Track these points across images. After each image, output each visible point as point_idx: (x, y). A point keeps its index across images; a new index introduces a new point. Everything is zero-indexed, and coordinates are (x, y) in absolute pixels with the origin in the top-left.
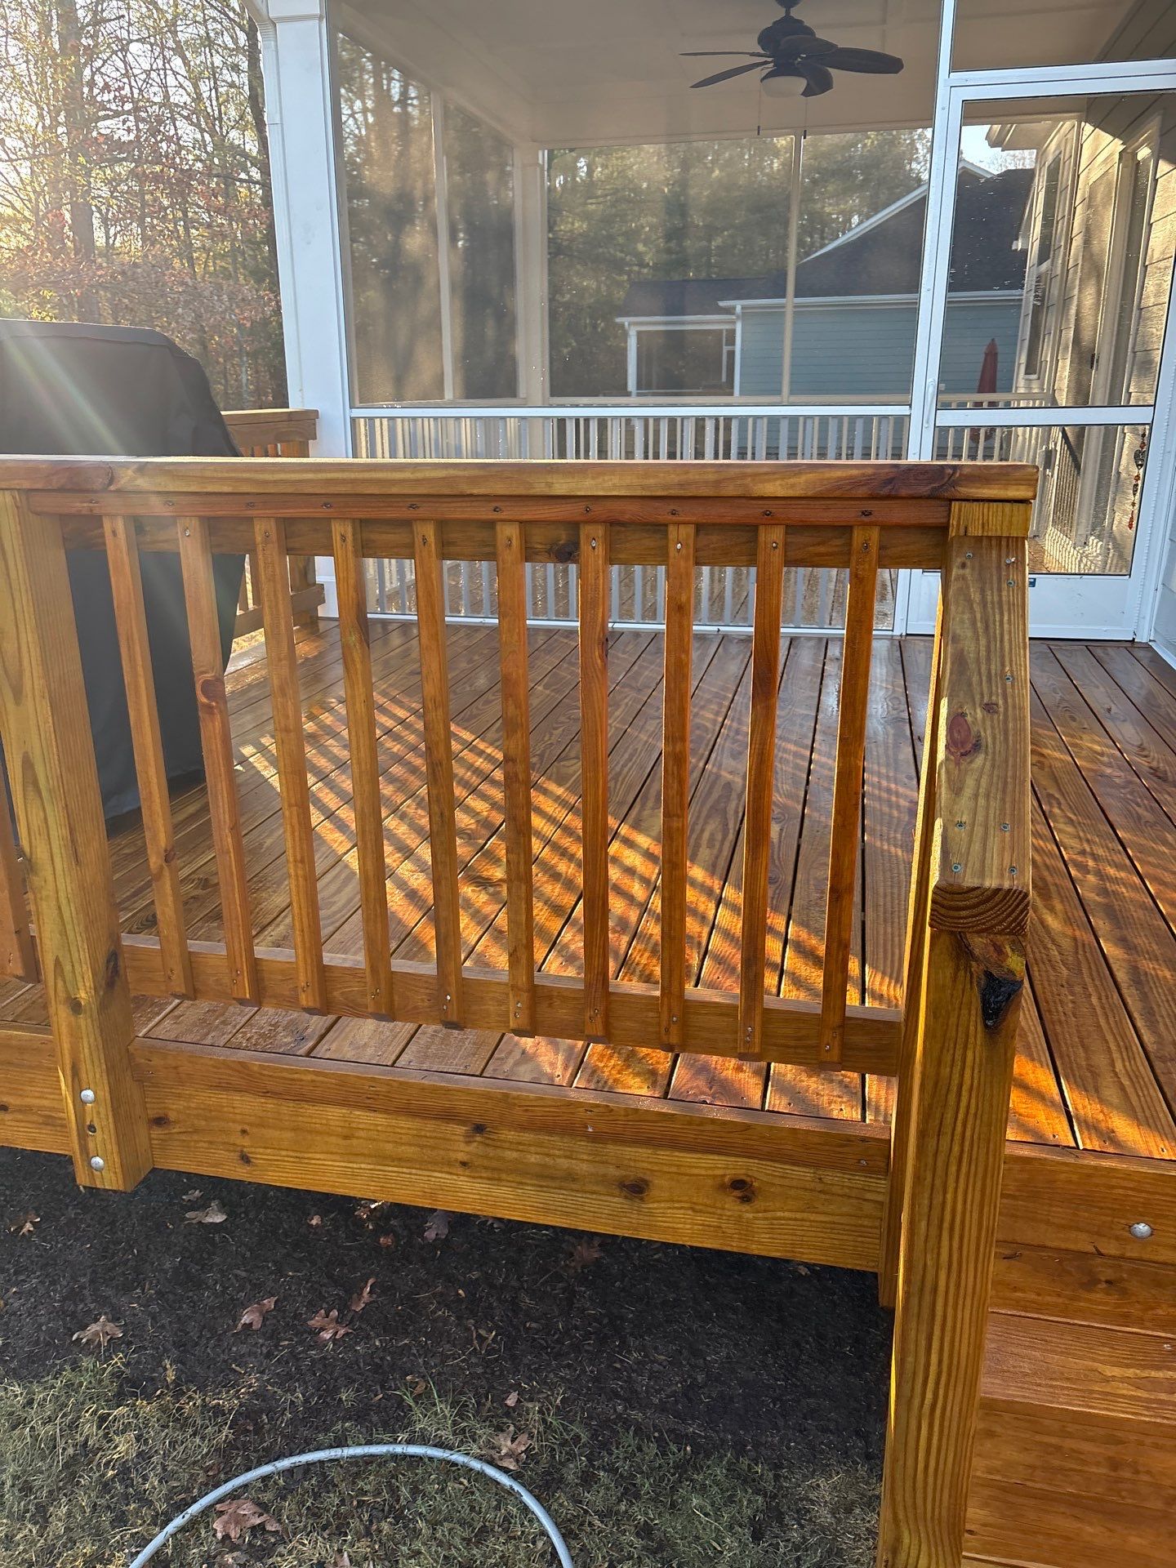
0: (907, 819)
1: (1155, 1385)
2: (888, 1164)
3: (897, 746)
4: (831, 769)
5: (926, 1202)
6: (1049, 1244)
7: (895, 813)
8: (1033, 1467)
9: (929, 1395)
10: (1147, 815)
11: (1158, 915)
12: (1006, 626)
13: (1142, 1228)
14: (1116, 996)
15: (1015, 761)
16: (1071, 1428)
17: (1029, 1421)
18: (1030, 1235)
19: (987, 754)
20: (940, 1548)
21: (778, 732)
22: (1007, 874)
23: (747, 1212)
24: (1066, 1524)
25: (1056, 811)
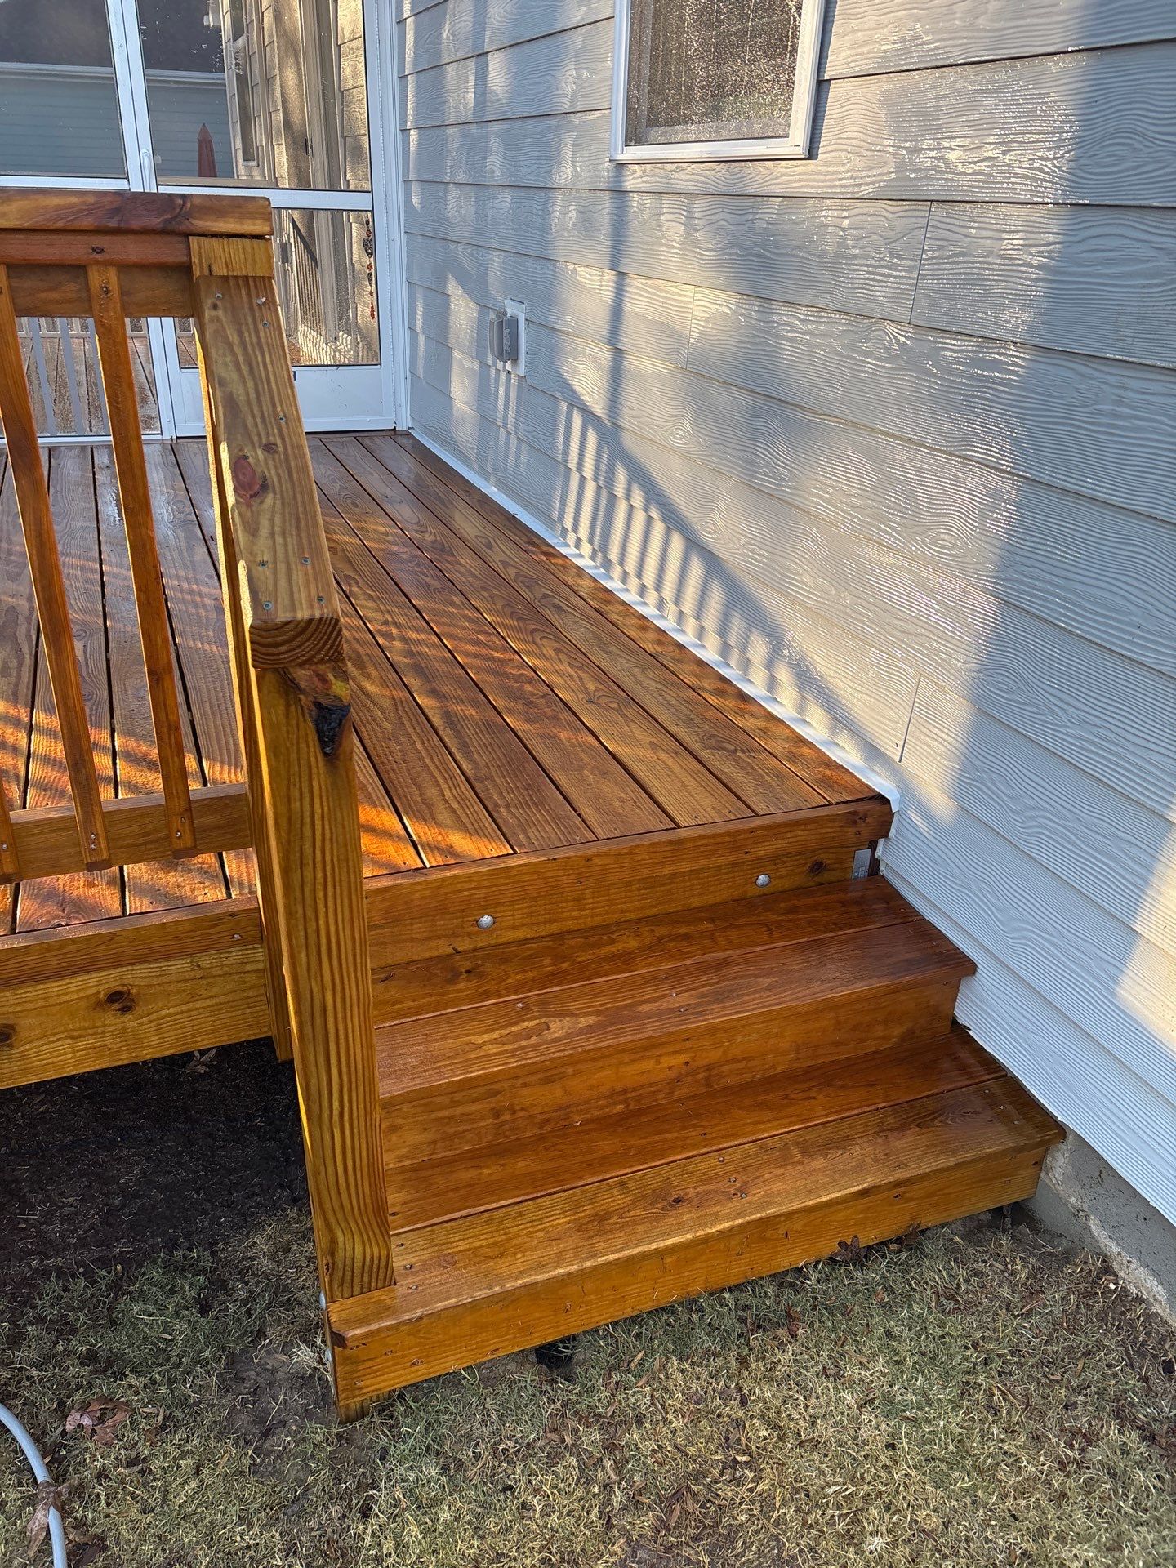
0: (215, 616)
1: (516, 1036)
2: (262, 931)
3: (190, 548)
4: (125, 579)
5: (302, 933)
6: (416, 958)
7: (203, 613)
8: (435, 1142)
9: (336, 1104)
10: (435, 583)
11: (458, 666)
12: (269, 366)
13: (486, 920)
14: (436, 738)
15: (303, 497)
16: (458, 1097)
17: (424, 1105)
18: (398, 955)
19: (275, 493)
20: (371, 1233)
21: (59, 548)
22: (316, 604)
23: (130, 1021)
24: (469, 1175)
25: (355, 589)
